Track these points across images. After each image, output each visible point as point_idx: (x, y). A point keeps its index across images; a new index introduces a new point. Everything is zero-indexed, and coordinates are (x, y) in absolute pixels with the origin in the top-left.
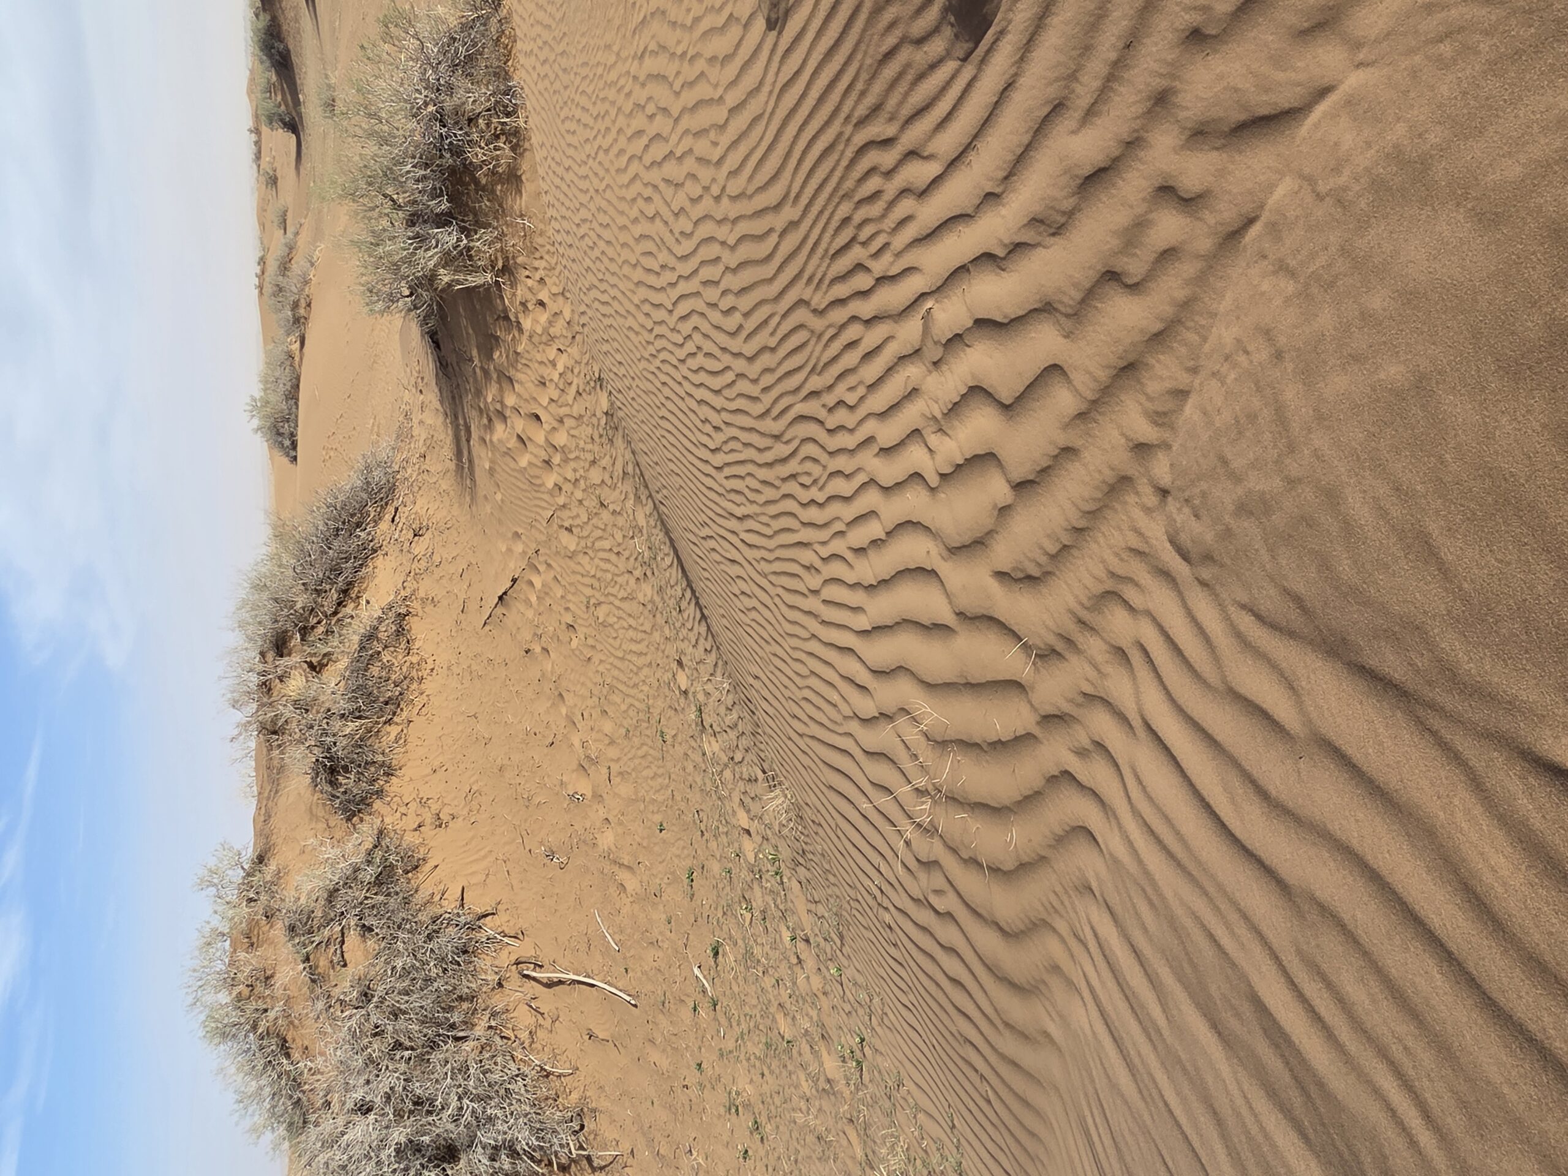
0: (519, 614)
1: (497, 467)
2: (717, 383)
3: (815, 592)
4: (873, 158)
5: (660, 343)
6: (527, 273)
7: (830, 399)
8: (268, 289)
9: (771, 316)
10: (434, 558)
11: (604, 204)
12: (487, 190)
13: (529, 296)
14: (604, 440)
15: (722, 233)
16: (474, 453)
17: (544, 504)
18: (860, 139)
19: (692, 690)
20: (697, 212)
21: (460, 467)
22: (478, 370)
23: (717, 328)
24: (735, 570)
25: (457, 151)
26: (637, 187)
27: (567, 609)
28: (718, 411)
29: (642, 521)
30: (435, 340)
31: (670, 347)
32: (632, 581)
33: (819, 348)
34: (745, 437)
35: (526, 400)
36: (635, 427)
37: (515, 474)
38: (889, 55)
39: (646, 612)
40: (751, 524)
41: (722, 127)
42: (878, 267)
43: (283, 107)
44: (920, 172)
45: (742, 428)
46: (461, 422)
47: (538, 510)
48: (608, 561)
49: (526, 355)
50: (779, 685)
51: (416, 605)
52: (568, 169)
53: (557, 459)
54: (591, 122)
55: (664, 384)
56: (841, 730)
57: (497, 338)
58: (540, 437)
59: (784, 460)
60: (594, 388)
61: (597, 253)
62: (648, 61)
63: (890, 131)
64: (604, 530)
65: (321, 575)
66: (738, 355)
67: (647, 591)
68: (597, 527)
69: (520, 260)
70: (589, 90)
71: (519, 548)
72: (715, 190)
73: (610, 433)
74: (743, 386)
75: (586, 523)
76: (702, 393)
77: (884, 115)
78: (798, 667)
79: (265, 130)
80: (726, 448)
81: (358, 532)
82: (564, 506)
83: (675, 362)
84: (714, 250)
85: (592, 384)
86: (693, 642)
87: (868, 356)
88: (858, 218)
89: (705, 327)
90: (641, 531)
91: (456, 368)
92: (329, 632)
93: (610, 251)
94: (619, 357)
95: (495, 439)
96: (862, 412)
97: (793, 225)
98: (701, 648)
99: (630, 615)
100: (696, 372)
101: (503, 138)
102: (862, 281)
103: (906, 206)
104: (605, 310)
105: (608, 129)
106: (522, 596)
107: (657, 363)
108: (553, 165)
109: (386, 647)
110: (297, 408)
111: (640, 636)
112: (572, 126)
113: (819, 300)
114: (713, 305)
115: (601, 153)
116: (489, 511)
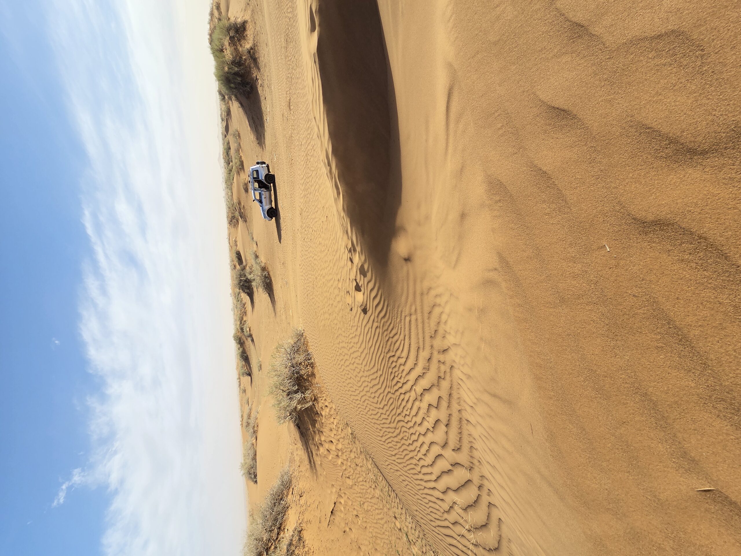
0: (339, 516)
1: (323, 463)
2: (376, 417)
3: (420, 472)
4: (392, 359)
5: (360, 410)
6: (321, 399)
7: (403, 414)
8: (245, 424)
9: (383, 396)
10: (308, 503)
11: (338, 377)
12: (307, 380)
13: (323, 405)
14: (353, 443)
15: (367, 379)
16: (315, 459)
17: (339, 471)
18: (388, 356)
19: (402, 527)
20: (360, 375)
21: (311, 466)
22: (312, 432)
23: (373, 402)
24: (398, 473)
25: (298, 373)
26: (345, 371)
27: (354, 509)
28: (379, 425)
29: (370, 467)
30: (298, 426)
31: (363, 410)
32: (372, 490)
33: (396, 402)
34: (388, 430)
35: (327, 437)
36: (360, 436)
37: (329, 463)
38: (388, 340)
39: (379, 501)
40: (397, 456)
41: (360, 356)
42: (402, 381)
43: (246, 370)
44: (402, 361)
45: (386, 428)
46: (309, 450)
47: (337, 474)
48: (363, 485)
49: (325, 423)
50: (422, 509)
51: (304, 525)
52: (327, 370)
53: (340, 454)
54: (330, 359)
55: (364, 421)
56: (443, 519)
57: (316, 420)
58: (333, 448)
59: (399, 434)
60: (346, 427)
61: (338, 390)
62: (341, 344)
63: (393, 354)
64: (359, 474)
65: (271, 524)
66: (379, 408)
67: (378, 492)
68: (357, 474)
69: (319, 396)
70: (328, 351)
71: (334, 490)
72: (363, 370)
73: (354, 440)
74: (383, 416)
75: (353, 473)
76: (374, 421)
77: (391, 351)
78: (425, 500)
79: (241, 377)
80: (384, 435)
81: (282, 502)
82: (345, 470)
83: (365, 414)
84: (365, 384)
85: (345, 426)
86: (397, 506)
87: (407, 401)
88: (394, 371)
89: (369, 403)
90: (370, 471)
91: (306, 433)
92: (276, 548)
93: (342, 389)
94: (351, 417)
95: (320, 453)
96: (411, 416)
97: (381, 375)
98: (400, 508)
99: (375, 504)
100: (371, 415)
101: (309, 366)
102: (400, 385)
103: (402, 368)
104: (344, 404)
105: (335, 360)
106: (339, 509)
107: (360, 415)
108: (323, 370)
109: (296, 547)
110: (256, 462)
111: (380, 511)
112: (326, 360)
113: (393, 391)
114: (370, 397)
115: (334, 365)
116: (322, 479)
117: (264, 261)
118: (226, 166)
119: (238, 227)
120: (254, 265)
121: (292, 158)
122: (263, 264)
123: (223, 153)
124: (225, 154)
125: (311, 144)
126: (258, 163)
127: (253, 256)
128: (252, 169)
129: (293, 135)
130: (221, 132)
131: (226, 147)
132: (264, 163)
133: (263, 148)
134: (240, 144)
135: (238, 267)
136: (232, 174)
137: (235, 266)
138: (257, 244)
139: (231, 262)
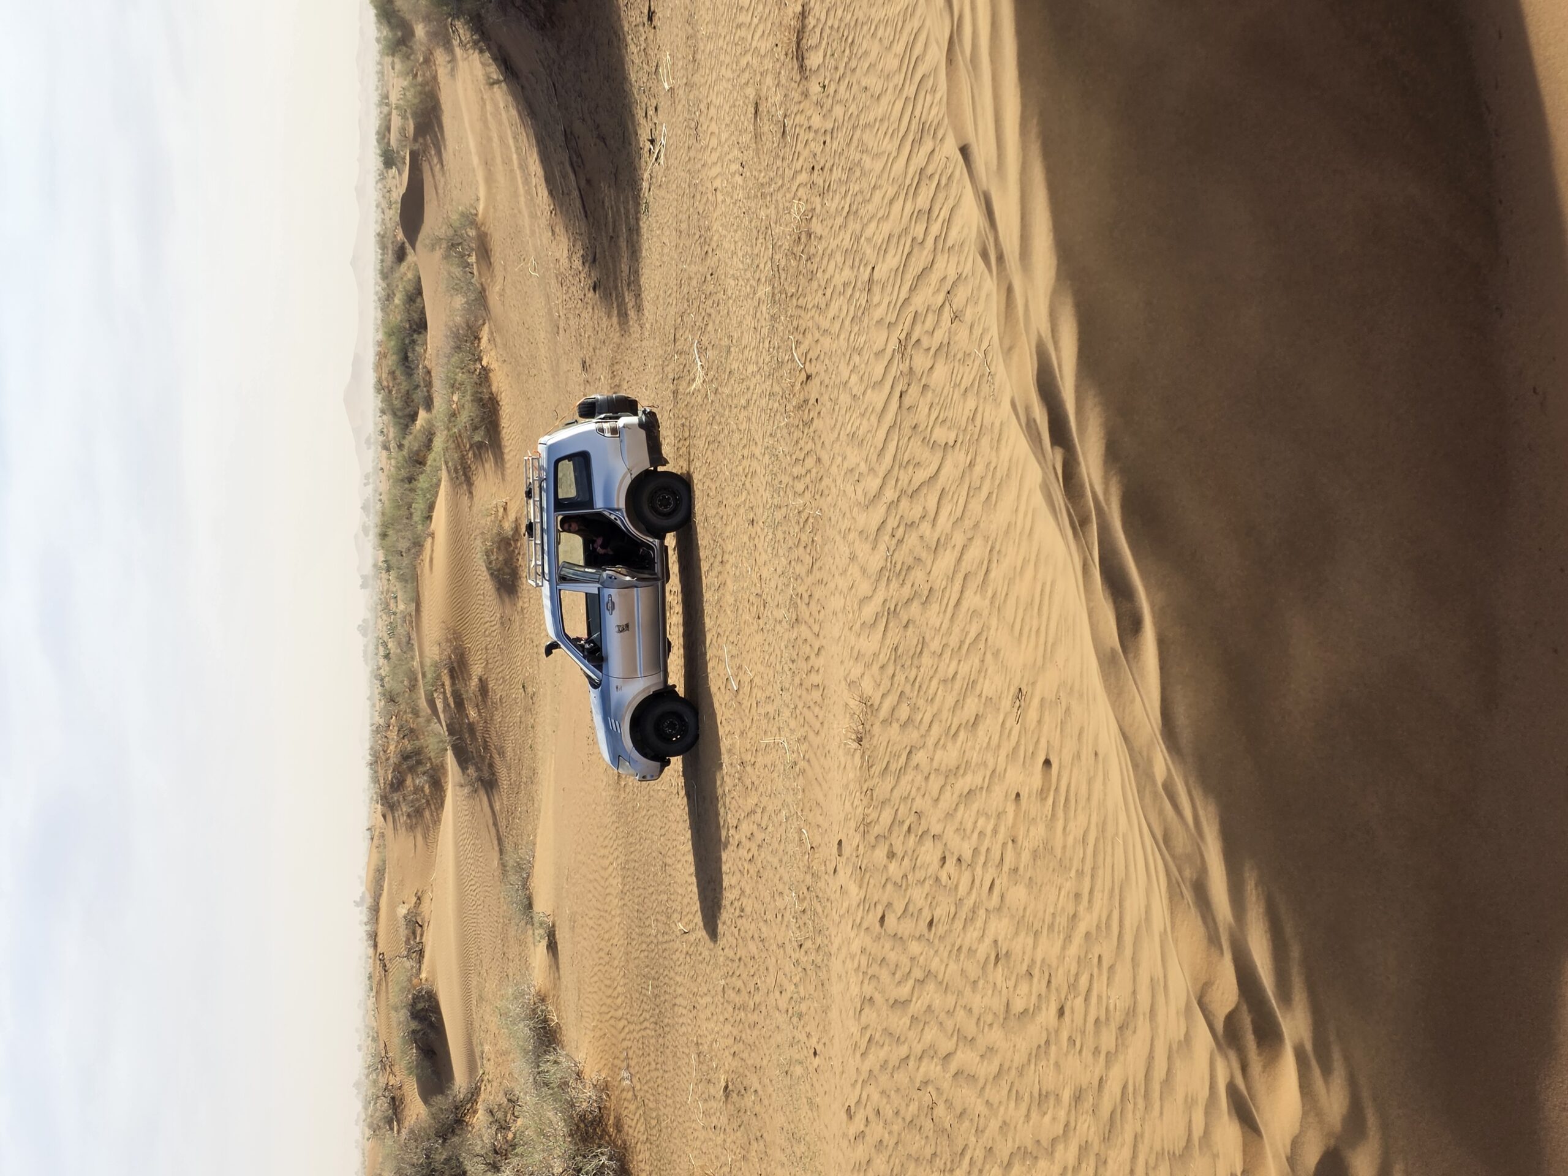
117: (593, 1073)
118: (392, 432)
119: (437, 821)
120: (528, 1099)
121: (810, 369)
122: (590, 1092)
123: (382, 356)
124: (392, 360)
125: (934, 277)
126: (588, 410)
127: (524, 1030)
128: (551, 449)
129: (816, 227)
130: (373, 228)
131: (397, 317)
132: (628, 406)
133: (623, 315)
134: (481, 299)
135: (416, 1110)
136: (423, 482)
137: (396, 1104)
138: (552, 947)
139: (372, 1068)
